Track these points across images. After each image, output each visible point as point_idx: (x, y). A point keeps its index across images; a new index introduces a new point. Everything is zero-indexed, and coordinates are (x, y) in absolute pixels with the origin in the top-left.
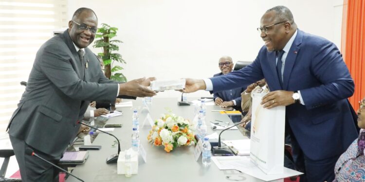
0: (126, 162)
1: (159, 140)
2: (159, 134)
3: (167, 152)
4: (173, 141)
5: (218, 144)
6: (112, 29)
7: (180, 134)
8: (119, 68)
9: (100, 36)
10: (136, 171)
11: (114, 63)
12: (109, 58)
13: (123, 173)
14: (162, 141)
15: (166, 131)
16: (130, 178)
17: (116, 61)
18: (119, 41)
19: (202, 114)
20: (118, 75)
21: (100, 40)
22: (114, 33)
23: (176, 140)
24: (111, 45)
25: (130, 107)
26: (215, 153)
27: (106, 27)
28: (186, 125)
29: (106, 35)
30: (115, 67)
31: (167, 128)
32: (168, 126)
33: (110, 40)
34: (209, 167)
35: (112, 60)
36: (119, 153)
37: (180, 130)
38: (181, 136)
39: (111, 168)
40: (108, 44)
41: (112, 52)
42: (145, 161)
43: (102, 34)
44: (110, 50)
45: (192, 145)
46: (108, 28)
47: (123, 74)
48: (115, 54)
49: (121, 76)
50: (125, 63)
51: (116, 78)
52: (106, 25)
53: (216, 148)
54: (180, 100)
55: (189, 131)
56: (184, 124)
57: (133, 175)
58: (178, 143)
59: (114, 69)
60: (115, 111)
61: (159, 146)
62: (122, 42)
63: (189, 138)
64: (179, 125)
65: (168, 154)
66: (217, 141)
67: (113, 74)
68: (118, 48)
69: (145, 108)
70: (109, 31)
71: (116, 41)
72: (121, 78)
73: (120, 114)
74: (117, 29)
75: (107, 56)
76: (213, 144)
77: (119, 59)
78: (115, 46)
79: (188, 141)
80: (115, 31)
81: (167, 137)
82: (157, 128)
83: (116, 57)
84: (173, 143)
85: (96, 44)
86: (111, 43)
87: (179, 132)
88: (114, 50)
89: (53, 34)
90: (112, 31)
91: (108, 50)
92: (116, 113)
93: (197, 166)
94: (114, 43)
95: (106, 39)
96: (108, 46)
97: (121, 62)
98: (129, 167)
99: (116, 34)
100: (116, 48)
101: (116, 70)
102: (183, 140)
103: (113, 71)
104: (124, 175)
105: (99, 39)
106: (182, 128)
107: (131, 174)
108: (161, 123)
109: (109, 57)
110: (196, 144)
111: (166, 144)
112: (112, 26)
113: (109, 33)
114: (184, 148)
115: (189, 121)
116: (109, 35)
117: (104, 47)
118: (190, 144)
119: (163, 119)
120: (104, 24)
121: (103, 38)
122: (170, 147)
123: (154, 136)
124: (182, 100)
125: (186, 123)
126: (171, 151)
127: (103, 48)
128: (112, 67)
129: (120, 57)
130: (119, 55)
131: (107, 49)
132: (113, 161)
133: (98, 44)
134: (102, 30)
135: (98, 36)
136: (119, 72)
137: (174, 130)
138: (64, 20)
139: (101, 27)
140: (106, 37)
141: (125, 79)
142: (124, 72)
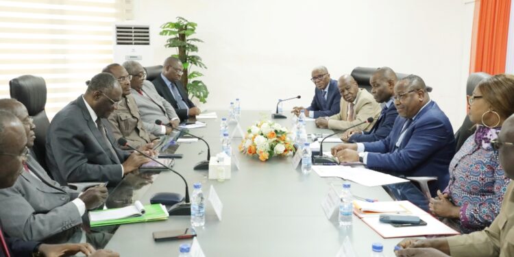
0: (219, 166)
1: (253, 147)
2: (253, 141)
3: (261, 161)
4: (269, 150)
5: (320, 153)
6: (190, 24)
7: (277, 142)
8: (198, 74)
9: (174, 33)
10: (229, 176)
11: (192, 68)
12: (186, 62)
13: (214, 178)
14: (256, 149)
15: (262, 139)
16: (222, 182)
17: (194, 65)
18: (198, 40)
19: (301, 123)
20: (196, 83)
21: (175, 38)
22: (193, 30)
23: (272, 148)
24: (188, 44)
25: (215, 119)
26: (316, 162)
27: (183, 21)
28: (284, 132)
29: (182, 32)
30: (194, 73)
31: (262, 134)
32: (263, 132)
33: (187, 38)
34: (309, 174)
35: (190, 64)
36: (209, 159)
37: (278, 137)
38: (279, 145)
40: (183, 44)
41: (190, 53)
42: (239, 168)
43: (177, 30)
44: (187, 51)
45: (290, 156)
46: (185, 23)
47: (203, 81)
48: (193, 57)
49: (200, 84)
50: (206, 68)
51: (193, 86)
52: (183, 19)
53: (318, 156)
54: (275, 112)
55: (288, 139)
56: (281, 131)
57: (226, 180)
58: (275, 151)
59: (192, 75)
60: (197, 122)
61: (252, 155)
62: (202, 42)
63: (287, 146)
64: (276, 131)
65: (263, 164)
66: (319, 150)
67: (190, 81)
68: (197, 48)
69: (233, 120)
70: (186, 26)
71: (194, 40)
72: (200, 87)
73: (204, 125)
74: (196, 25)
75: (184, 58)
76: (314, 153)
77: (199, 63)
78: (193, 46)
79: (285, 151)
80: (193, 26)
81: (262, 144)
82: (251, 135)
83: (194, 60)
84: (269, 152)
85: (169, 43)
86: (189, 42)
87: (275, 139)
88: (193, 50)
89: (115, 27)
90: (189, 27)
91: (185, 51)
92: (198, 124)
93: (295, 174)
94: (193, 43)
95: (183, 37)
96: (184, 46)
97: (200, 66)
98: (222, 171)
99: (195, 31)
100: (194, 48)
101: (194, 77)
102: (280, 148)
103: (190, 78)
104: (217, 180)
105: (173, 36)
106: (280, 135)
107: (224, 178)
108: (255, 130)
109: (186, 60)
110: (294, 153)
111: (261, 152)
112: (190, 21)
113: (186, 29)
114: (281, 157)
115: (287, 128)
116: (186, 32)
117: (180, 47)
118: (288, 154)
119: (257, 125)
120: (180, 18)
121: (178, 36)
122: (266, 155)
123: (248, 144)
124: (277, 112)
125: (283, 130)
126: (267, 160)
127: (177, 48)
128: (190, 72)
129: (199, 61)
130: (198, 58)
131: (183, 49)
132: (203, 167)
133: (172, 44)
134: (176, 25)
135: (172, 33)
136: (198, 79)
137: (270, 137)
138: (127, 11)
139: (175, 21)
140: (181, 35)
141: (206, 88)
142: (204, 79)
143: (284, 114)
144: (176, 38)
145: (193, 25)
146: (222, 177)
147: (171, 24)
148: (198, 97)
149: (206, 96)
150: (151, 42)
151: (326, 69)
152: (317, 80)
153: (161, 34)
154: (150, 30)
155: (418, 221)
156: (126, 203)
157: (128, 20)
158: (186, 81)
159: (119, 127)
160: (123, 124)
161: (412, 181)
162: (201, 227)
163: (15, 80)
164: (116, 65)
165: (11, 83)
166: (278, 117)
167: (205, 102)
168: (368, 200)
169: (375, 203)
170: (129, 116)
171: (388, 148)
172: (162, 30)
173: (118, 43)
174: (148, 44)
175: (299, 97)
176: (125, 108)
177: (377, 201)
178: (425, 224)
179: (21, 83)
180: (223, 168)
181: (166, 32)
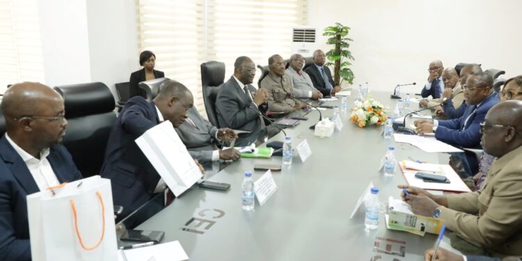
1: (356, 117)
3: (359, 127)
5: (403, 125)
6: (344, 28)
7: (373, 114)
8: (348, 64)
9: (333, 34)
11: (344, 59)
12: (340, 55)
13: (318, 135)
14: (358, 118)
15: (361, 111)
17: (345, 57)
18: (349, 39)
20: (344, 69)
22: (347, 32)
23: (369, 118)
24: (342, 42)
26: (399, 132)
27: (340, 26)
28: (380, 108)
29: (338, 34)
30: (345, 63)
32: (364, 107)
33: (342, 37)
35: (342, 56)
37: (374, 111)
38: (374, 116)
39: (311, 131)
40: (339, 42)
41: (344, 49)
43: (335, 32)
44: (341, 47)
45: (383, 125)
48: (345, 51)
49: (348, 71)
50: (353, 59)
51: (344, 72)
52: (340, 24)
53: (400, 127)
54: (391, 93)
55: (382, 113)
56: (378, 107)
57: (325, 137)
58: (371, 121)
59: (343, 64)
61: (355, 122)
62: (352, 40)
63: (381, 118)
65: (360, 130)
66: (402, 123)
67: (342, 68)
70: (342, 30)
71: (347, 39)
72: (348, 73)
73: (336, 99)
74: (349, 29)
75: (338, 53)
76: (396, 124)
78: (346, 44)
79: (379, 121)
83: (346, 54)
84: (366, 121)
85: (329, 41)
87: (372, 112)
88: (345, 47)
89: (293, 30)
90: (344, 30)
94: (346, 41)
95: (339, 37)
96: (339, 44)
97: (350, 58)
98: (323, 131)
100: (346, 45)
101: (345, 65)
102: (375, 119)
103: (342, 66)
105: (332, 36)
106: (376, 110)
109: (340, 53)
111: (361, 121)
112: (344, 26)
113: (342, 32)
114: (376, 126)
115: (383, 105)
116: (342, 34)
117: (336, 44)
120: (338, 24)
122: (363, 123)
123: (353, 114)
124: (394, 94)
125: (380, 106)
126: (364, 127)
128: (342, 62)
129: (349, 54)
130: (348, 52)
131: (338, 46)
132: (313, 128)
133: (331, 42)
134: (335, 29)
135: (331, 34)
136: (347, 67)
137: (368, 111)
138: (304, 19)
139: (335, 26)
140: (338, 36)
141: (353, 75)
142: (352, 68)
143: (400, 96)
144: (335, 38)
145: (346, 28)
146: (323, 135)
147: (331, 27)
148: (346, 79)
149: (352, 80)
150: (316, 40)
151: (441, 62)
152: (433, 71)
153: (324, 35)
154: (316, 32)
155: (444, 179)
156: (246, 145)
157: (304, 24)
158: (339, 68)
159: (273, 96)
160: (276, 95)
161: (466, 151)
162: (287, 166)
163: (204, 64)
164: (277, 56)
165: (201, 66)
166: (395, 97)
167: (352, 84)
168: (418, 162)
169: (423, 164)
170: (282, 90)
171: (459, 127)
172: (324, 32)
173: (295, 41)
174: (314, 42)
175: (415, 84)
176: (280, 84)
177: (425, 162)
178: (449, 183)
179: (208, 66)
180: (324, 129)
181: (327, 33)
